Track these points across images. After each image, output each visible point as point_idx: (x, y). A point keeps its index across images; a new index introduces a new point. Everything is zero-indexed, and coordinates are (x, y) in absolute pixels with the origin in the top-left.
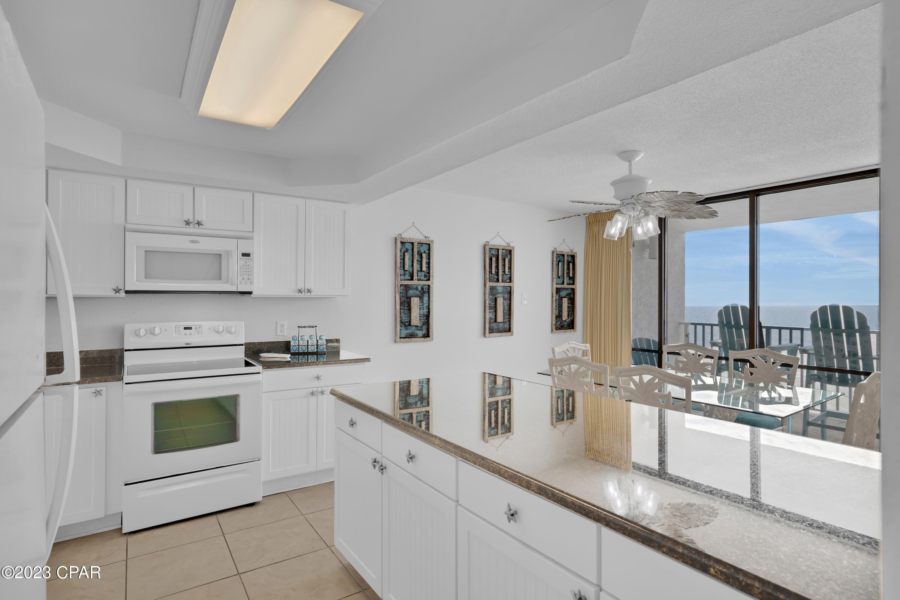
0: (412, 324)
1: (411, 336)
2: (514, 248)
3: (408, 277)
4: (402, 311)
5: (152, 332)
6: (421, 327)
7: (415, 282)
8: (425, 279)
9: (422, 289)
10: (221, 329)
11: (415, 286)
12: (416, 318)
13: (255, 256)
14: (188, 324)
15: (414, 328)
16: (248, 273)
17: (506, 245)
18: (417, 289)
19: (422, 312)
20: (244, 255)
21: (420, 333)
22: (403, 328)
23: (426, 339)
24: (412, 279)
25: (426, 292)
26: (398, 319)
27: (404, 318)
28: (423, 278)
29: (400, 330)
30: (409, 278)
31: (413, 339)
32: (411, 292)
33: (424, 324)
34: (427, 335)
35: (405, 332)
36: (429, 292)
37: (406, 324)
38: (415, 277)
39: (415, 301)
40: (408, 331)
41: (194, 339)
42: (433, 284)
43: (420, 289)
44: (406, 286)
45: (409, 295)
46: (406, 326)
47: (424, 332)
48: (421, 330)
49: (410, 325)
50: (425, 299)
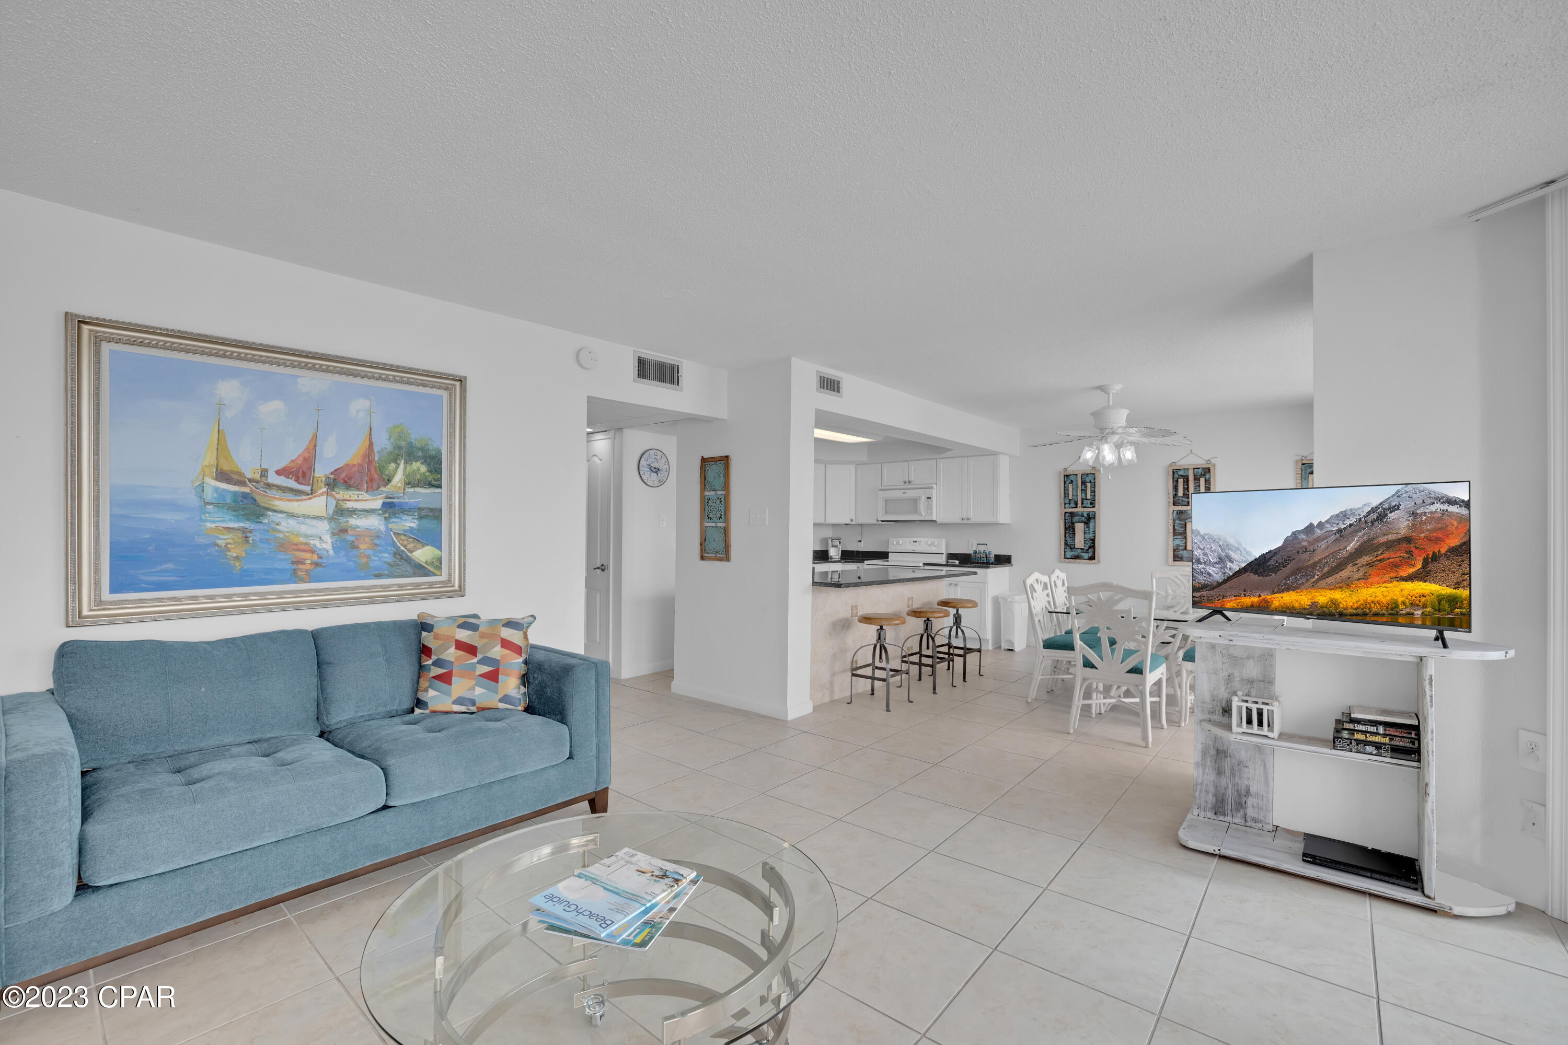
0: (1077, 546)
1: (1077, 557)
2: (1214, 465)
3: (1072, 505)
4: (1067, 535)
5: (898, 543)
6: (1088, 550)
7: (1079, 509)
8: (1092, 506)
9: (1088, 515)
10: (929, 543)
11: (1080, 513)
12: (1079, 541)
13: (934, 499)
14: (915, 539)
15: (1080, 550)
16: (929, 508)
17: (1205, 462)
18: (1082, 516)
19: (1087, 536)
20: (928, 498)
21: (1086, 556)
22: (1068, 550)
23: (1091, 561)
24: (1077, 507)
25: (1089, 519)
26: (1063, 542)
27: (1069, 541)
28: (1089, 505)
29: (1065, 552)
30: (1075, 506)
31: (1077, 560)
32: (1076, 518)
33: (1090, 547)
34: (1092, 558)
35: (1069, 554)
36: (1094, 518)
37: (1069, 546)
38: (1079, 504)
39: (1079, 527)
40: (1073, 553)
41: (918, 548)
42: (1099, 510)
43: (1086, 515)
44: (1071, 513)
45: (1074, 521)
46: (1071, 548)
47: (1090, 555)
48: (1088, 553)
49: (1074, 548)
50: (1091, 524)
